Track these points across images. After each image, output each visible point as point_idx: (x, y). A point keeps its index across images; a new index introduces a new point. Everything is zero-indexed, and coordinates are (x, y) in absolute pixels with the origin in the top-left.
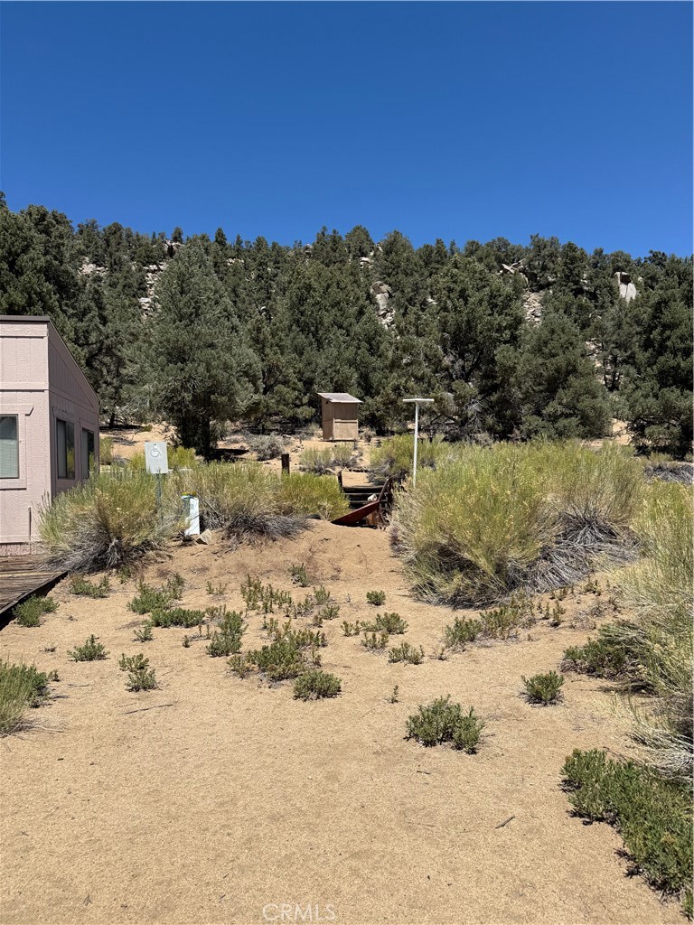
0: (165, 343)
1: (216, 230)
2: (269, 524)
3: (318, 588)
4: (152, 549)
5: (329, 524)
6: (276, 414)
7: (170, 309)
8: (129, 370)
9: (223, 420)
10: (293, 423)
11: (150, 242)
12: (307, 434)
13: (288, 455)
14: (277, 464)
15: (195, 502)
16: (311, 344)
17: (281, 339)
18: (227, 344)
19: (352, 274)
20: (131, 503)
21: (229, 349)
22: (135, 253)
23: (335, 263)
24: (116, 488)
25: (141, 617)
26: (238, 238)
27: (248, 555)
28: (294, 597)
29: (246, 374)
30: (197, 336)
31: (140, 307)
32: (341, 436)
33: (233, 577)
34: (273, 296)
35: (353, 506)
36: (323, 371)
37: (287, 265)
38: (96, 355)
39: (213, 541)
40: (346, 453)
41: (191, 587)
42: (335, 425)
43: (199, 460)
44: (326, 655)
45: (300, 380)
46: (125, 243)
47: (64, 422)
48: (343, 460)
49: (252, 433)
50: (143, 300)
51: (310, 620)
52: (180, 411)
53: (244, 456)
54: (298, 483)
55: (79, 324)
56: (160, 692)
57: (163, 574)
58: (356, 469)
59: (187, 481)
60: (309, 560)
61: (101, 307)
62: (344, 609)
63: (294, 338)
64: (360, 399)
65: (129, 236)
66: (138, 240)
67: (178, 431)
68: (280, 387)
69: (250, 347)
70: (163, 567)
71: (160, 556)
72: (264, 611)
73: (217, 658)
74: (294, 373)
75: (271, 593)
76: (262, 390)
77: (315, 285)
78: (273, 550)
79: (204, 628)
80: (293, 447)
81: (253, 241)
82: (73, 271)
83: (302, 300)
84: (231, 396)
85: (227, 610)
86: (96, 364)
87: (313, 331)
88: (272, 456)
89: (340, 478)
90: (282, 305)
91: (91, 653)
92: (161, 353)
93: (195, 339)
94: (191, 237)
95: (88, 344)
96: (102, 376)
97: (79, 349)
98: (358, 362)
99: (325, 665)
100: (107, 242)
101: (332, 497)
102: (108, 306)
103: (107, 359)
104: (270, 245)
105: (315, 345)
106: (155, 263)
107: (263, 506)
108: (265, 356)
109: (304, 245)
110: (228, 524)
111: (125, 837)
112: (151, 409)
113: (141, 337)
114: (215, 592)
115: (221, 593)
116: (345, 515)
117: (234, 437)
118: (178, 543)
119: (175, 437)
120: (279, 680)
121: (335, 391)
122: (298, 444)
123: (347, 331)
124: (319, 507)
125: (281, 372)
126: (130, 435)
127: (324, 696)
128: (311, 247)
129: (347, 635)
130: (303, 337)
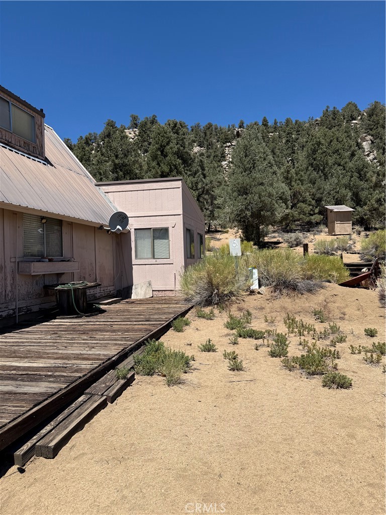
0: (237, 185)
1: (262, 119)
2: (299, 285)
3: (332, 324)
4: (234, 296)
5: (337, 285)
6: (299, 220)
7: (239, 166)
8: (219, 201)
9: (268, 225)
10: (309, 225)
11: (227, 130)
12: (318, 231)
13: (307, 245)
14: (300, 249)
15: (255, 271)
16: (320, 177)
17: (301, 176)
18: (270, 182)
19: (346, 132)
20: (223, 271)
21: (272, 185)
22: (219, 138)
23: (335, 127)
24: (217, 263)
25: (231, 331)
26: (275, 120)
27: (286, 301)
28: (316, 327)
29: (281, 198)
30: (254, 179)
31: (222, 167)
32: (340, 232)
33: (278, 314)
34: (296, 151)
35: (352, 275)
36: (328, 193)
37: (304, 132)
38: (201, 194)
39: (267, 293)
40: (345, 242)
41: (255, 318)
42: (336, 225)
43: (255, 248)
44: (340, 363)
45: (313, 199)
46: (214, 133)
47: (190, 230)
48: (343, 246)
49: (284, 232)
50: (224, 163)
51: (328, 342)
52: (244, 221)
53: (280, 245)
54: (315, 261)
55: (193, 179)
56: (245, 373)
57: (240, 309)
58: (352, 252)
59: (251, 260)
60: (325, 307)
61: (203, 169)
62: (349, 337)
63: (310, 175)
64: (353, 208)
65: (216, 129)
66: (221, 130)
67: (243, 233)
68: (301, 205)
69: (283, 182)
70: (240, 306)
71: (238, 300)
72: (299, 335)
73: (274, 358)
74: (310, 195)
75: (302, 325)
76: (290, 207)
77: (323, 141)
78: (301, 300)
79: (266, 341)
80: (310, 239)
81: (284, 121)
82: (189, 151)
83: (314, 151)
84: (272, 211)
85: (278, 332)
86: (201, 199)
87: (322, 169)
88: (297, 245)
89: (342, 257)
90: (302, 156)
91: (209, 348)
92: (235, 191)
93: (253, 181)
94: (249, 124)
95: (197, 189)
96: (204, 205)
97: (194, 192)
98: (351, 185)
99: (340, 369)
100: (205, 133)
101: (338, 269)
102: (206, 168)
103: (206, 197)
104: (294, 122)
105: (323, 178)
106: (230, 142)
107: (295, 274)
108: (292, 187)
109: (314, 119)
110: (274, 284)
111: (236, 447)
112: (230, 221)
113: (223, 183)
114: (269, 321)
115: (272, 322)
116: (347, 280)
117: (273, 235)
118: (247, 293)
119: (242, 236)
120: (312, 375)
121: (336, 204)
122: (312, 237)
123: (344, 167)
124: (330, 275)
125: (301, 195)
126: (218, 236)
127: (341, 387)
128: (319, 119)
129: (353, 353)
130: (315, 173)
